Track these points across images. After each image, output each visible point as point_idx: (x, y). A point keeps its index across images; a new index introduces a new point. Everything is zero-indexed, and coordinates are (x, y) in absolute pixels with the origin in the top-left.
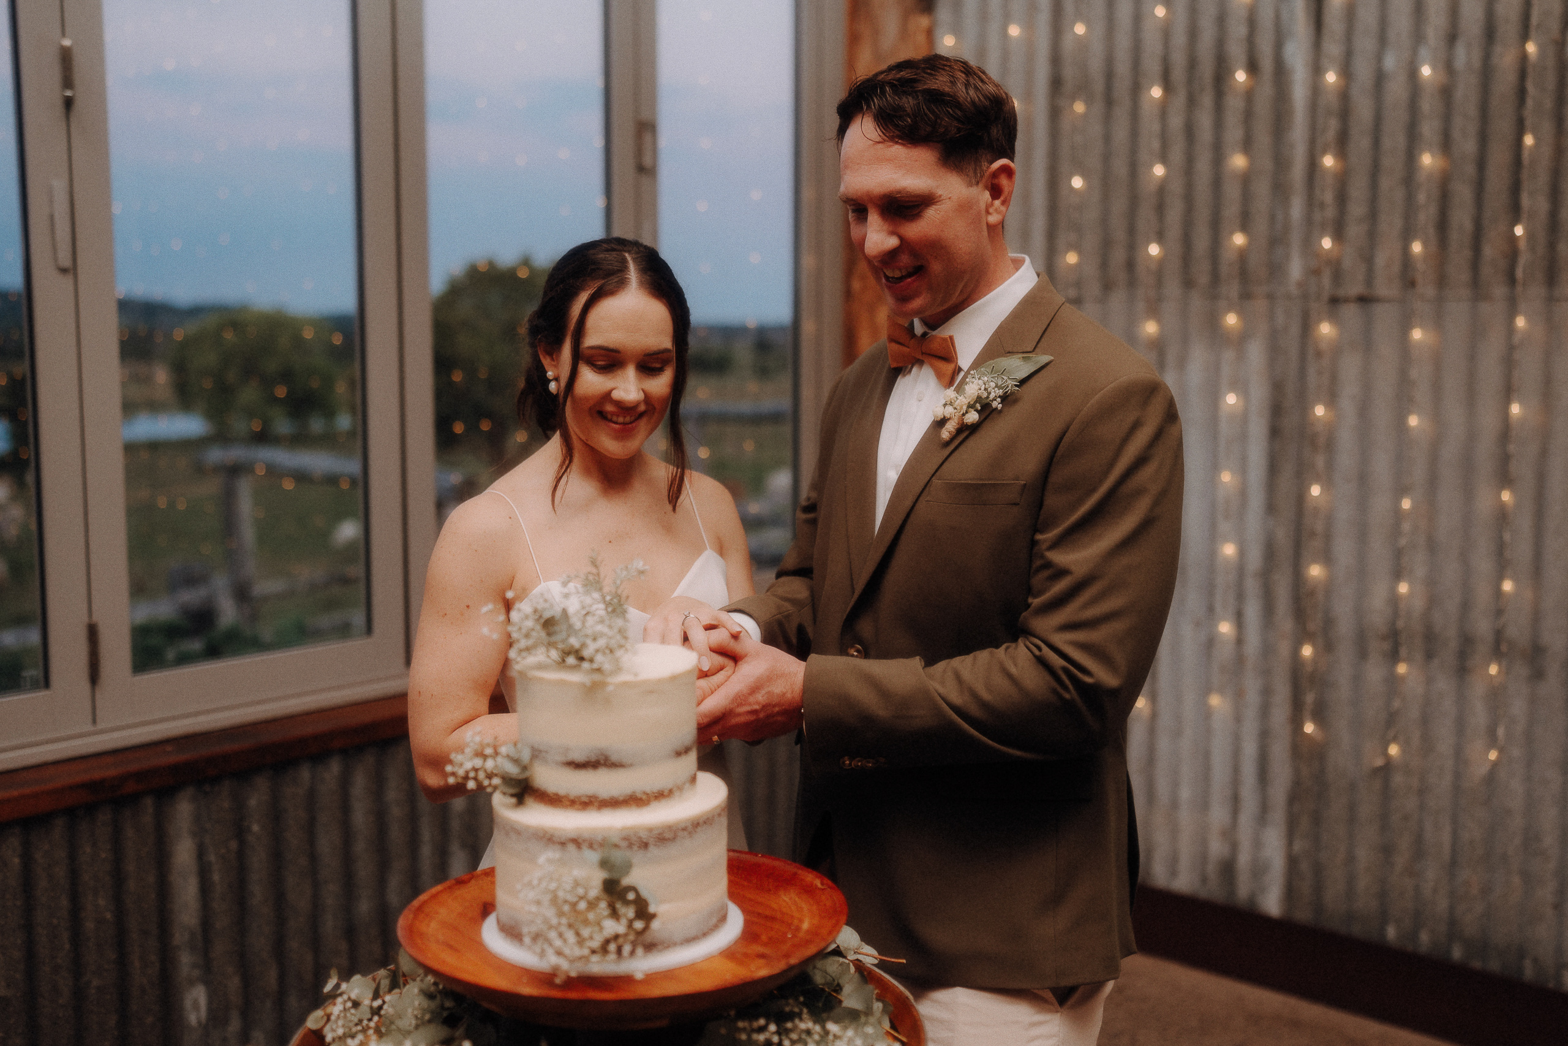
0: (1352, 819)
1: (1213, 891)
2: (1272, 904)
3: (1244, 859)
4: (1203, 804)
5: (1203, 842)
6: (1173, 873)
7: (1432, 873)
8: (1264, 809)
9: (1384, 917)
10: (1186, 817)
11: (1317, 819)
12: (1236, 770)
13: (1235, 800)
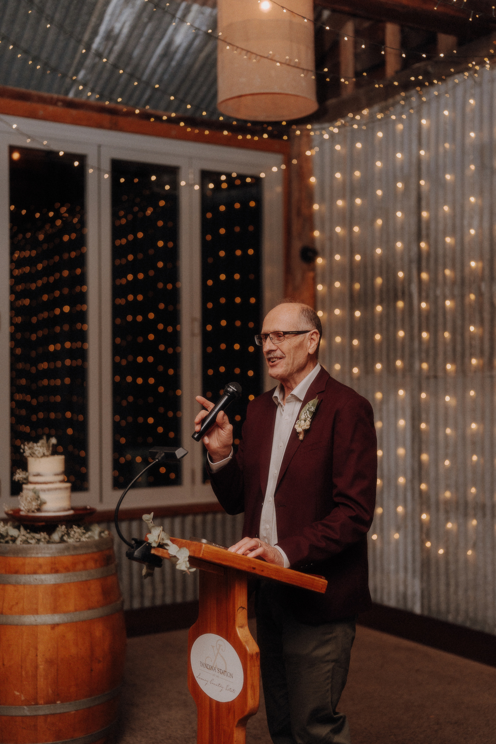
0: (438, 574)
1: (401, 606)
2: (417, 610)
3: (409, 592)
4: (397, 571)
5: (397, 586)
6: (389, 599)
7: (461, 593)
8: (414, 572)
9: (448, 612)
10: (392, 577)
11: (429, 576)
12: (406, 558)
13: (406, 569)
